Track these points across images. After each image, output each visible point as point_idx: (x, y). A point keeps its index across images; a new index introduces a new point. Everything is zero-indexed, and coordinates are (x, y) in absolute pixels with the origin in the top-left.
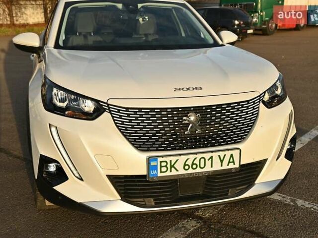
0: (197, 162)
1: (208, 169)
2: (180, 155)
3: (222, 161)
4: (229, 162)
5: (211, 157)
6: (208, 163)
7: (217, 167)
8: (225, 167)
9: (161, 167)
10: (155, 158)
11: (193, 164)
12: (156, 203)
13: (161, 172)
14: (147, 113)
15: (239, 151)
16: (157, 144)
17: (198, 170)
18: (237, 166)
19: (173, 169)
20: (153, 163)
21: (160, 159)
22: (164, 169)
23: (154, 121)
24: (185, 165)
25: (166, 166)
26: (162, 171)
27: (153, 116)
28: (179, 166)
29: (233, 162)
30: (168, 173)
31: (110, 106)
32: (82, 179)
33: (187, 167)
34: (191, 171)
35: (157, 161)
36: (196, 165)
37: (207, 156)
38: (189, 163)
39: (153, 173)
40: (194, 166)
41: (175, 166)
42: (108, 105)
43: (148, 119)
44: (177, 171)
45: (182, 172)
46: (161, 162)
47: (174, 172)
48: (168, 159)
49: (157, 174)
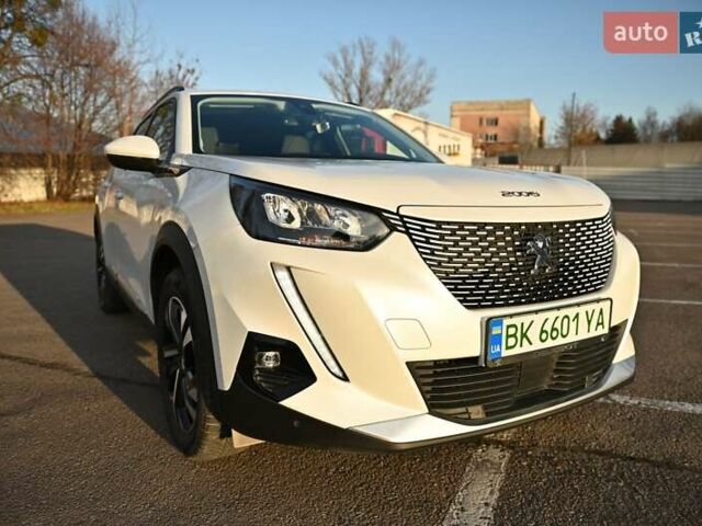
0: (558, 325)
1: (572, 338)
2: (536, 312)
3: (589, 322)
4: (598, 324)
5: (577, 316)
6: (573, 325)
7: (584, 335)
8: (593, 334)
9: (508, 336)
10: (498, 320)
11: (553, 329)
12: (487, 414)
13: (508, 348)
14: (473, 233)
15: (609, 302)
16: (492, 295)
17: (560, 341)
18: (607, 330)
19: (525, 339)
20: (495, 331)
21: (507, 322)
22: (512, 341)
23: (485, 249)
24: (542, 331)
25: (514, 336)
26: (509, 345)
27: (483, 239)
28: (534, 334)
29: (602, 324)
30: (517, 351)
31: (405, 219)
32: (345, 378)
33: (544, 336)
34: (550, 343)
35: (501, 324)
36: (556, 329)
37: (571, 312)
38: (548, 327)
39: (494, 350)
40: (555, 334)
41: (528, 334)
42: (402, 217)
43: (475, 244)
44: (531, 344)
45: (538, 345)
46: (508, 327)
47: (526, 348)
48: (517, 321)
49: (500, 353)
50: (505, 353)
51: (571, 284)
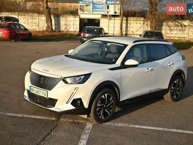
0: (38, 91)
1: (40, 95)
2: (35, 88)
6: (40, 93)
7: (42, 95)
8: (44, 96)
18: (46, 97)
21: (32, 87)
22: (32, 91)
28: (35, 91)
30: (33, 92)
34: (37, 94)
37: (40, 90)
38: (37, 91)
39: (30, 91)
45: (35, 93)
48: (33, 88)
50: (32, 92)
51: (45, 87)
